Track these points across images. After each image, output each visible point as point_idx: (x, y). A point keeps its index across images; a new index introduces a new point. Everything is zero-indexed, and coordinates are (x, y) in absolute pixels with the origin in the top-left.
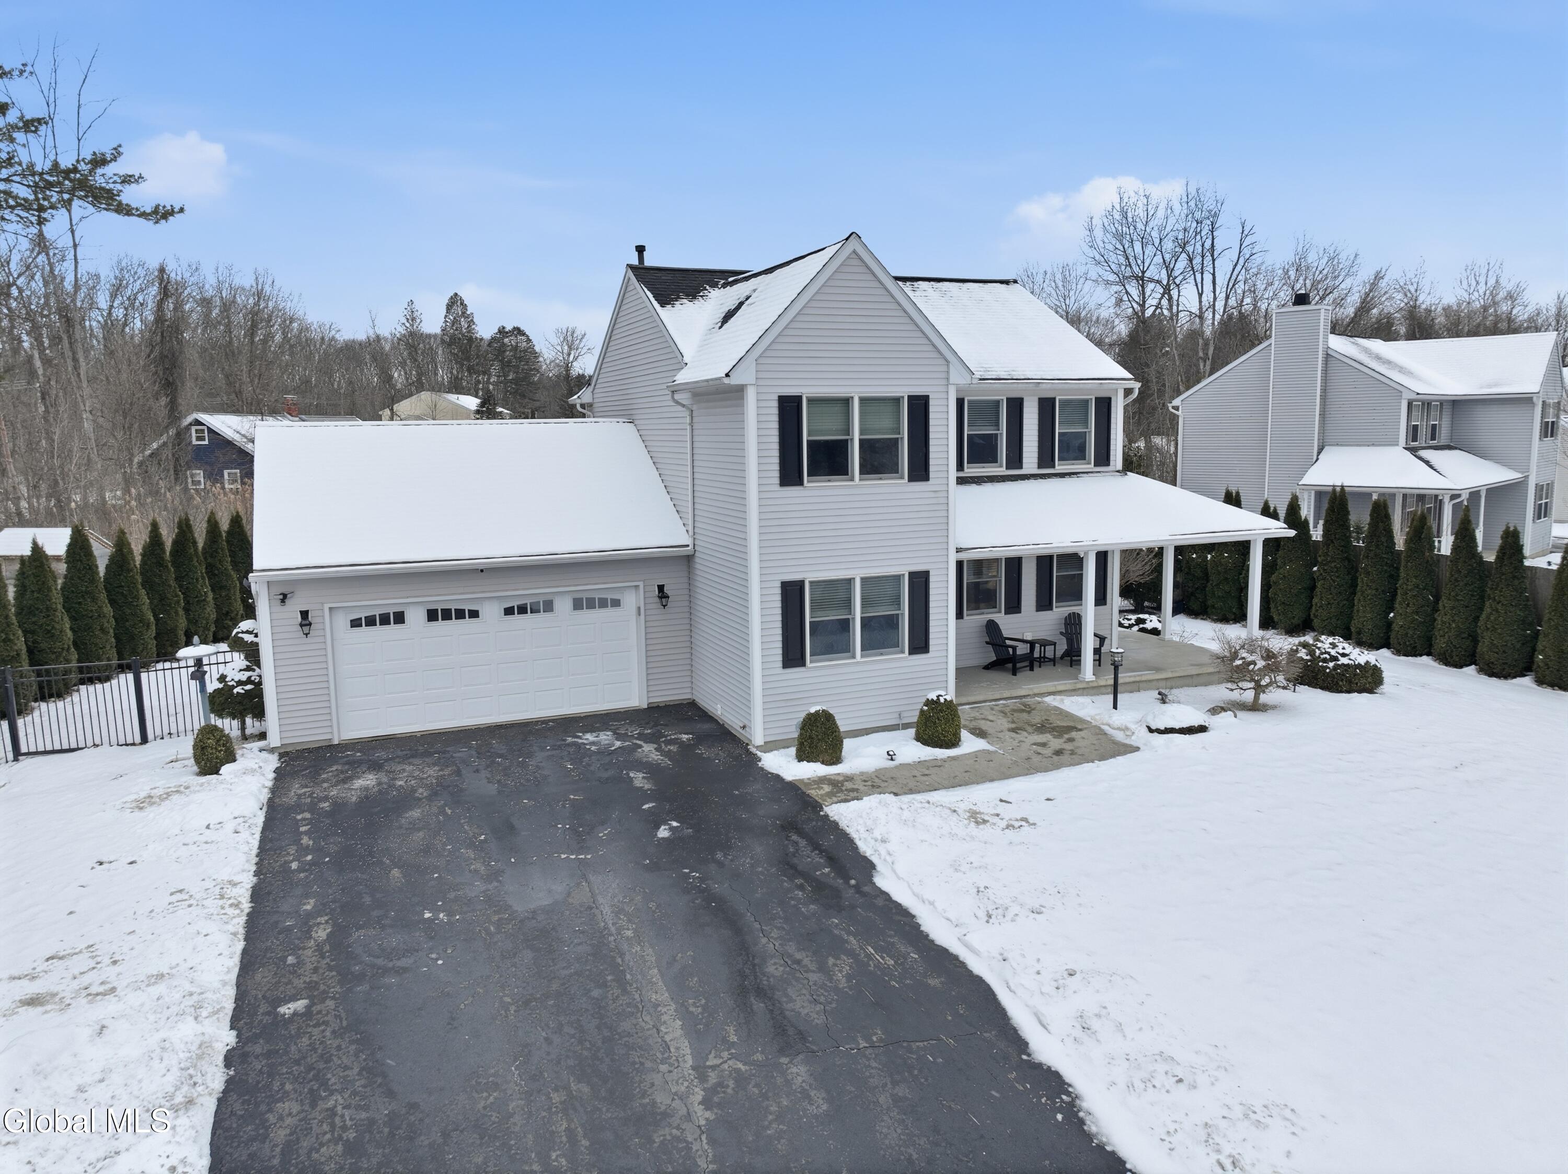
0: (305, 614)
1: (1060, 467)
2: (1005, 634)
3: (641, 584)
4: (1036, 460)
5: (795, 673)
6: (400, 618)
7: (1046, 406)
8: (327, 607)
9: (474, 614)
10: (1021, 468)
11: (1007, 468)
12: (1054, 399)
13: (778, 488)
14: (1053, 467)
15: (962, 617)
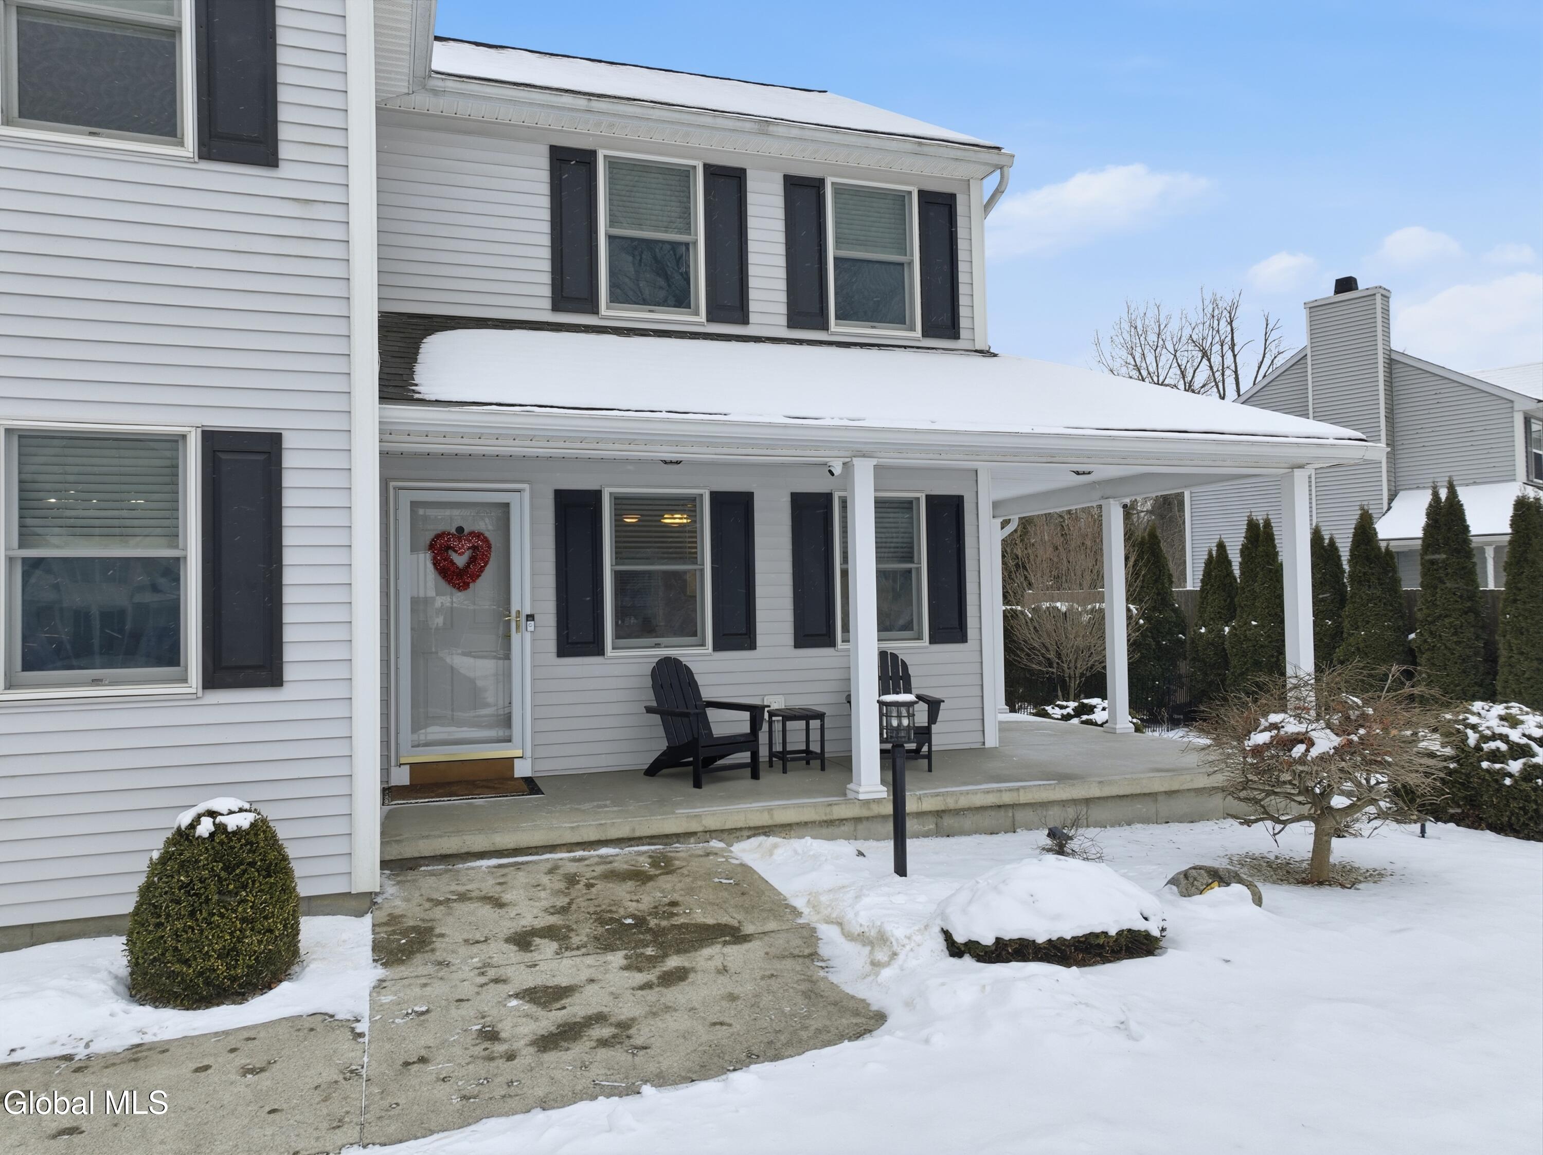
1: (838, 329)
2: (708, 693)
4: (783, 309)
7: (803, 194)
11: (711, 318)
14: (825, 327)
15: (600, 652)
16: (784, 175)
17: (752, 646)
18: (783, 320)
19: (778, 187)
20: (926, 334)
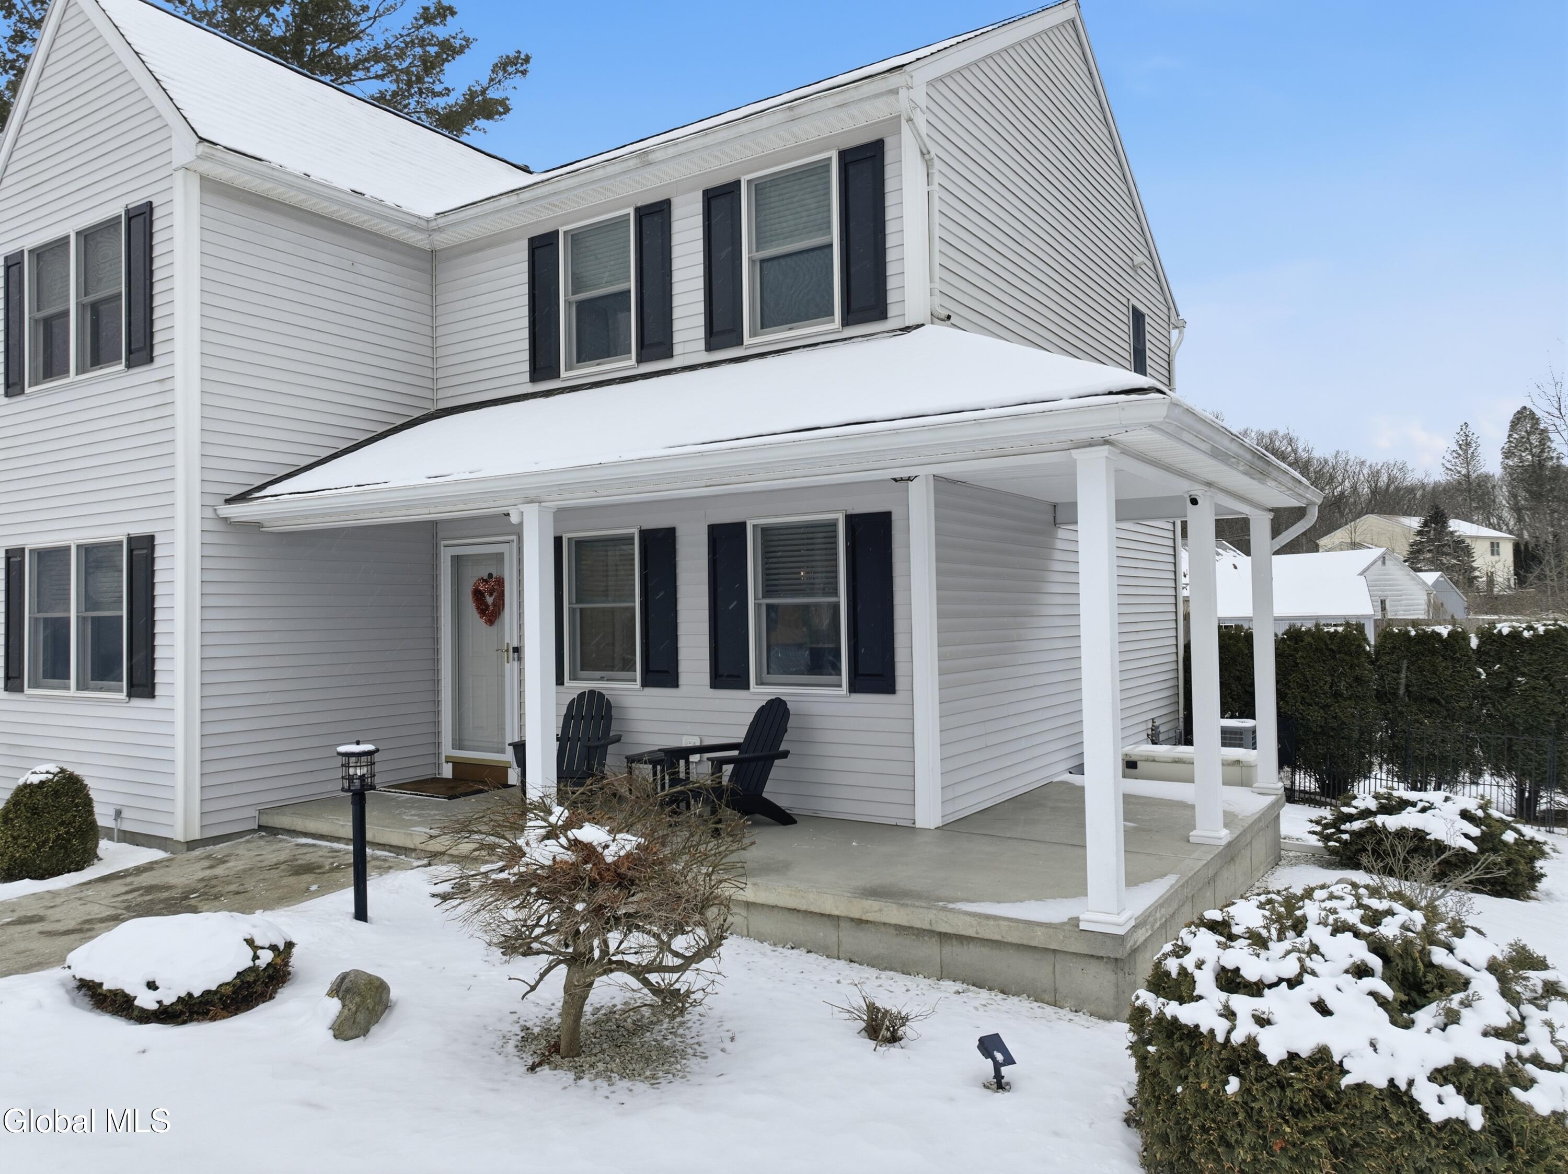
4: (702, 334)
5: (14, 701)
10: (669, 356)
11: (640, 360)
12: (737, 184)
13: (5, 400)
14: (740, 342)
15: (561, 682)
16: (706, 192)
17: (675, 684)
18: (702, 345)
19: (698, 205)
20: (845, 322)
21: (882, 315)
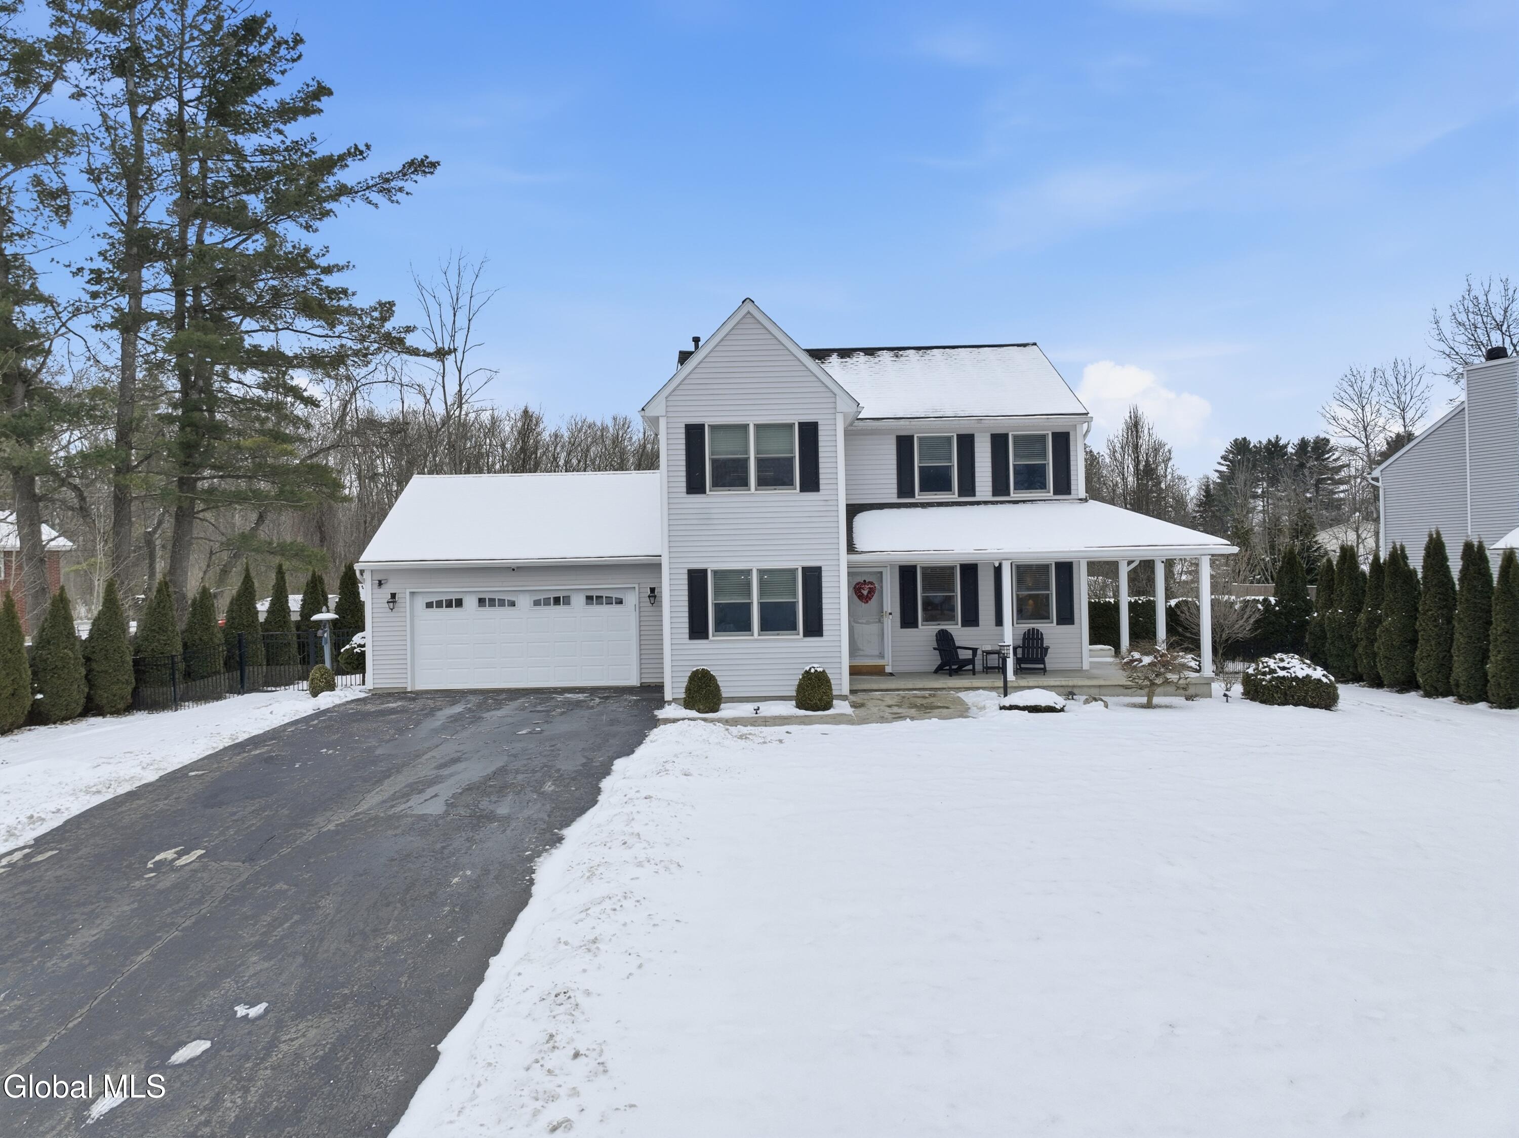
0: (393, 596)
1: (1012, 496)
2: (957, 644)
3: (636, 586)
4: (990, 489)
5: (700, 644)
6: (459, 603)
7: (999, 442)
8: (408, 591)
9: (512, 604)
10: (974, 495)
11: (960, 495)
12: (1007, 435)
13: (685, 495)
14: (1006, 495)
15: (917, 627)
16: (992, 435)
17: (977, 625)
18: (991, 493)
19: (988, 439)
20: (1055, 493)
21: (1070, 493)
